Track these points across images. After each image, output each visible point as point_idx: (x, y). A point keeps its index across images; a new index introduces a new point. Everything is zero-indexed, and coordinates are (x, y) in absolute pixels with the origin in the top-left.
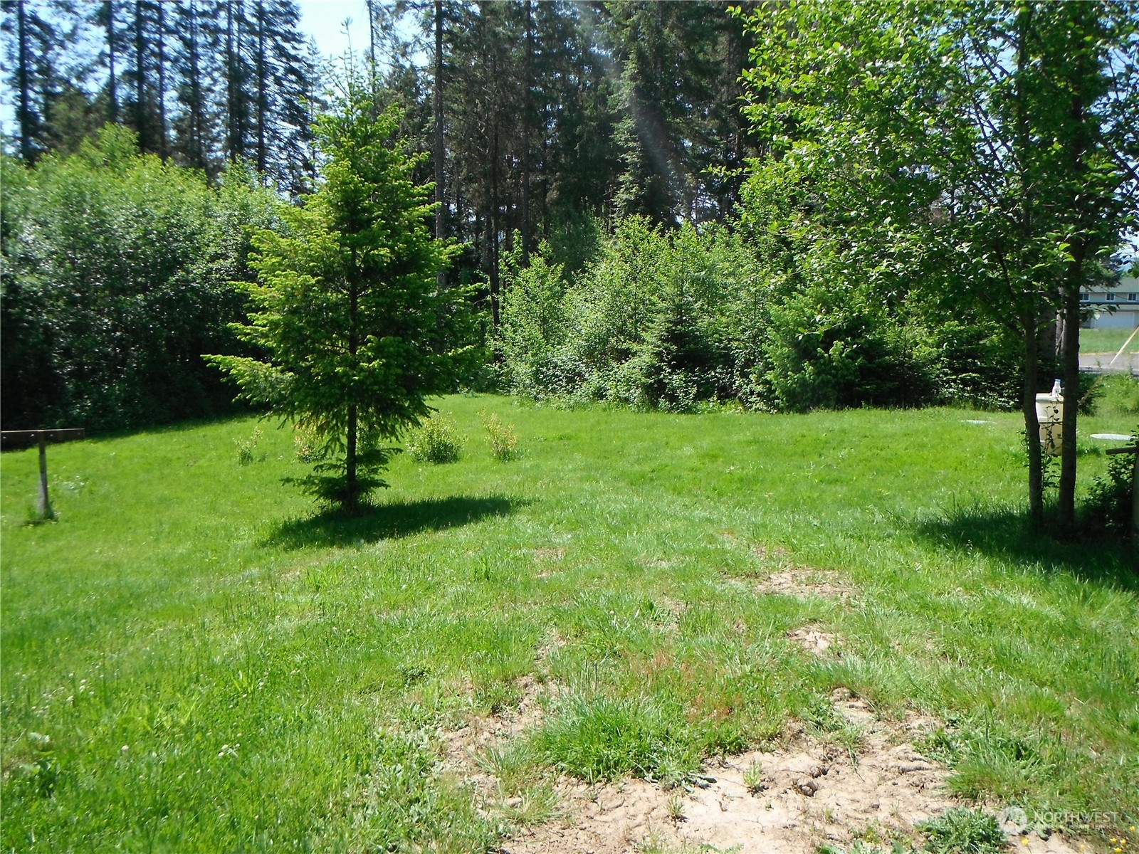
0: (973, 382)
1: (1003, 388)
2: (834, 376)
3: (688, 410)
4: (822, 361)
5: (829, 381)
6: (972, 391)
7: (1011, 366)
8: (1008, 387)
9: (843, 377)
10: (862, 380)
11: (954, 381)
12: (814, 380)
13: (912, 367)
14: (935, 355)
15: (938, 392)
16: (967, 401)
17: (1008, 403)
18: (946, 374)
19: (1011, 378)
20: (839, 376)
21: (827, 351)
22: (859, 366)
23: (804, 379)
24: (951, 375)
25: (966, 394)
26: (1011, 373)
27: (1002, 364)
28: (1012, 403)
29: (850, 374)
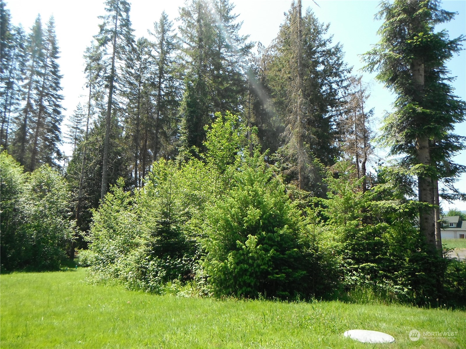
0: (371, 271)
1: (397, 277)
2: (251, 265)
3: (155, 291)
4: (241, 252)
5: (246, 270)
6: (371, 279)
7: (401, 258)
8: (402, 276)
9: (259, 266)
10: (274, 269)
11: (356, 270)
12: (235, 268)
13: (319, 258)
14: (340, 248)
15: (343, 279)
16: (367, 287)
17: (403, 290)
18: (350, 264)
19: (403, 268)
20: (255, 265)
21: (244, 242)
22: (272, 257)
23: (226, 267)
24: (354, 265)
25: (367, 281)
26: (402, 263)
27: (395, 256)
28: (406, 290)
29: (264, 264)
